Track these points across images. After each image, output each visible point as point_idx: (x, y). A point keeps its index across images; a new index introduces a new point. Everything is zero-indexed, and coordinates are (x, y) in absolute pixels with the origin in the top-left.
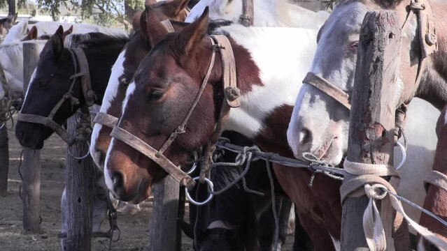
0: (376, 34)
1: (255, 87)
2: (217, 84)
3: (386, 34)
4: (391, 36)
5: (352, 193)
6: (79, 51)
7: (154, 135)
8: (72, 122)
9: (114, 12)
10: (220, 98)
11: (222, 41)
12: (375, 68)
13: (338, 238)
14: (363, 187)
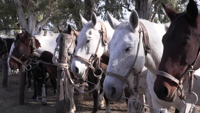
0: (64, 38)
1: (39, 47)
2: (31, 47)
3: (65, 38)
4: (66, 39)
5: (59, 69)
6: (5, 41)
7: (18, 57)
8: (3, 56)
9: (12, 34)
10: (32, 49)
11: (33, 38)
12: (63, 45)
13: (57, 78)
14: (61, 68)
